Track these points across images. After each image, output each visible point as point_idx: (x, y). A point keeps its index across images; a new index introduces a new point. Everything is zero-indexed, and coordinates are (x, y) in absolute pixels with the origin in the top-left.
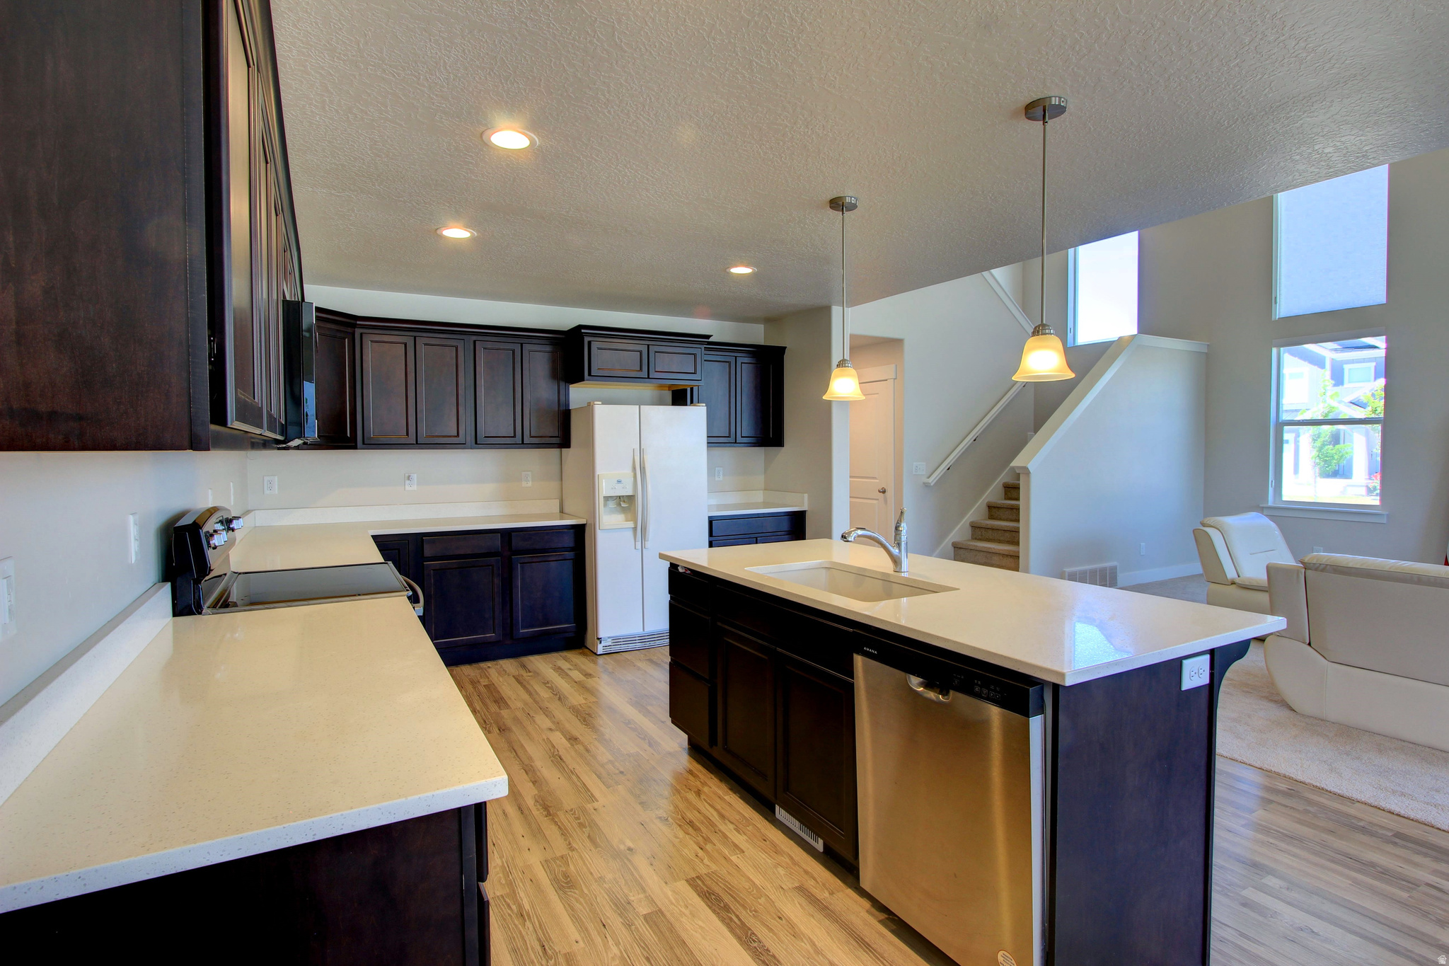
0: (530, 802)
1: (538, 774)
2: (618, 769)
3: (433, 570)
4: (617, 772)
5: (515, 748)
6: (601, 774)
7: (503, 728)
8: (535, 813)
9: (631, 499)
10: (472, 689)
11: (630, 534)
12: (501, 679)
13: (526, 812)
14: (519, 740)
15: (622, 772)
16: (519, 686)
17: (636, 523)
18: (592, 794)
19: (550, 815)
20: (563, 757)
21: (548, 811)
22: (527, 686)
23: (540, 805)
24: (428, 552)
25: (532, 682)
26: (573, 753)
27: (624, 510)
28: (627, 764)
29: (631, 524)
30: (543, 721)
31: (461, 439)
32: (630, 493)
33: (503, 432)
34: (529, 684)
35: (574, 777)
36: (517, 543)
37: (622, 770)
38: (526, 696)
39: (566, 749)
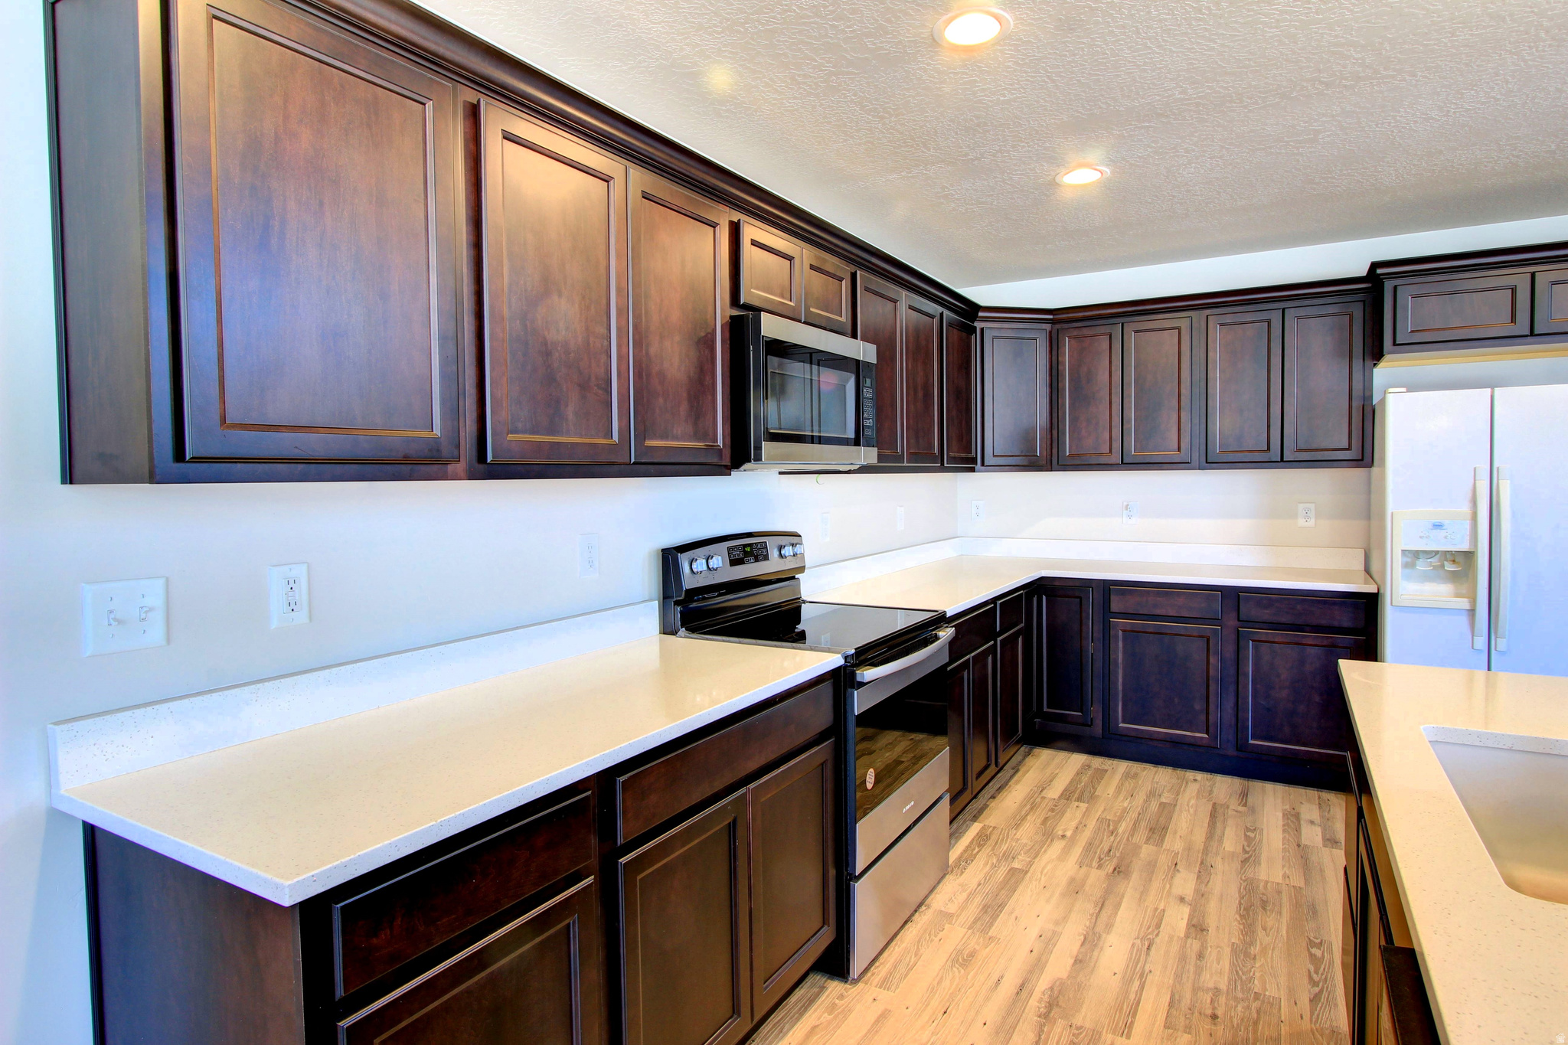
0: (1042, 984)
1: (1096, 953)
2: (1214, 1008)
3: (1123, 631)
4: (1209, 1012)
5: (1107, 903)
6: (1179, 1001)
7: (1122, 869)
8: (1033, 1002)
9: (1468, 557)
10: (1141, 800)
11: (1463, 620)
12: (1193, 802)
13: (1024, 994)
14: (1123, 896)
15: (1214, 1017)
16: (1207, 820)
17: (1473, 601)
18: (1132, 1023)
19: (1045, 1018)
20: (1153, 949)
21: (1049, 1012)
22: (1219, 825)
23: (1050, 996)
24: (1115, 606)
25: (1230, 822)
26: (1175, 948)
27: (1454, 577)
28: (1239, 1008)
29: (1464, 603)
30: (1185, 883)
31: (1184, 456)
32: (1465, 547)
33: (1250, 444)
34: (1225, 821)
35: (1137, 983)
36: (1249, 610)
37: (1219, 1012)
38: (1199, 837)
39: (1171, 938)
